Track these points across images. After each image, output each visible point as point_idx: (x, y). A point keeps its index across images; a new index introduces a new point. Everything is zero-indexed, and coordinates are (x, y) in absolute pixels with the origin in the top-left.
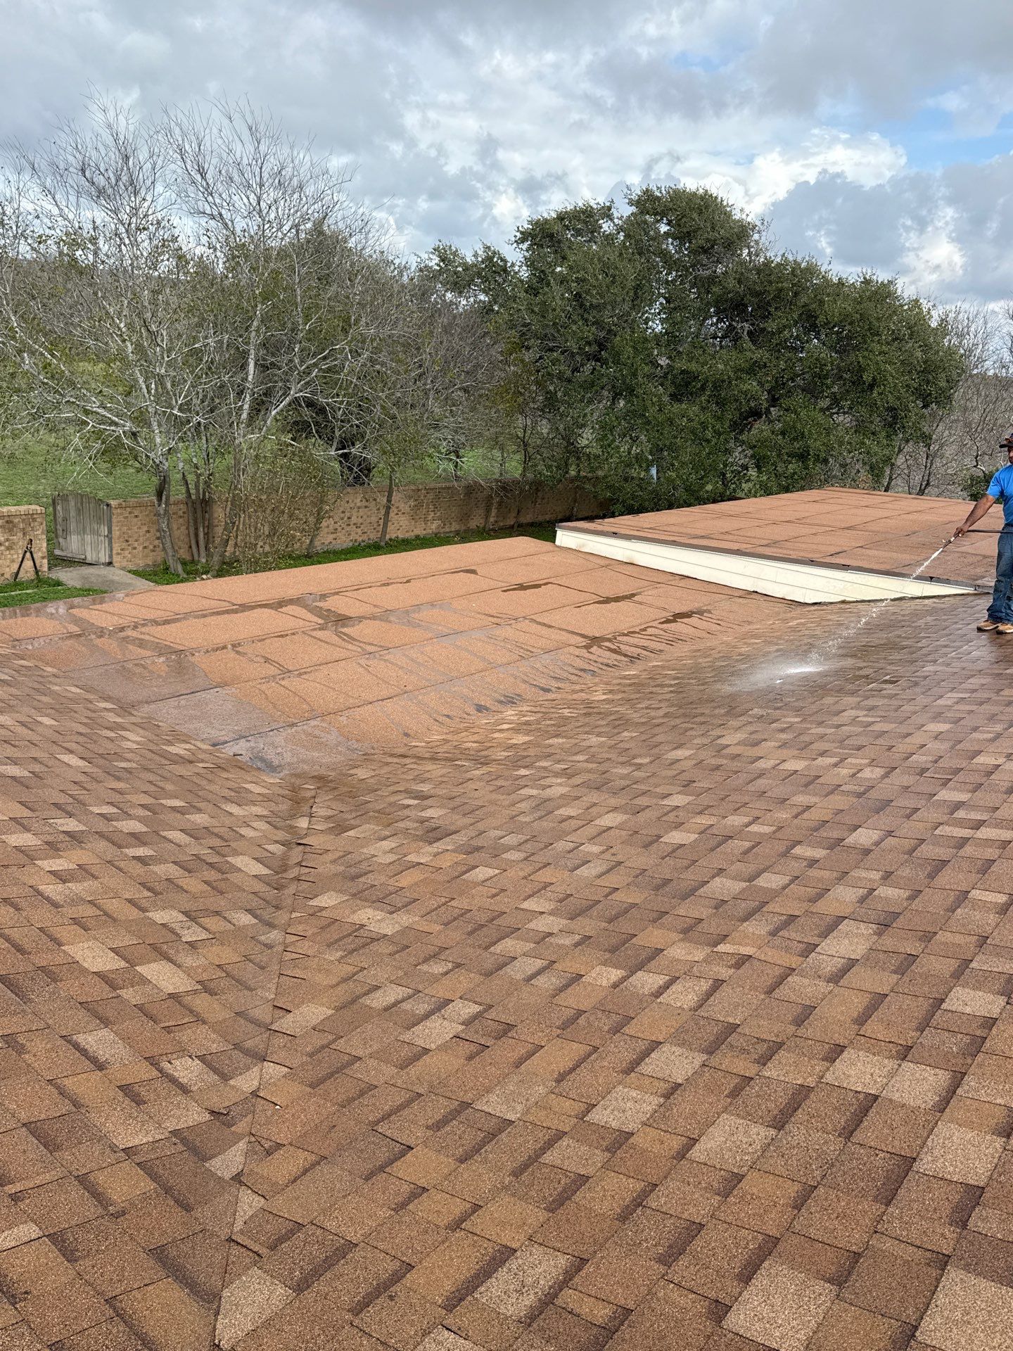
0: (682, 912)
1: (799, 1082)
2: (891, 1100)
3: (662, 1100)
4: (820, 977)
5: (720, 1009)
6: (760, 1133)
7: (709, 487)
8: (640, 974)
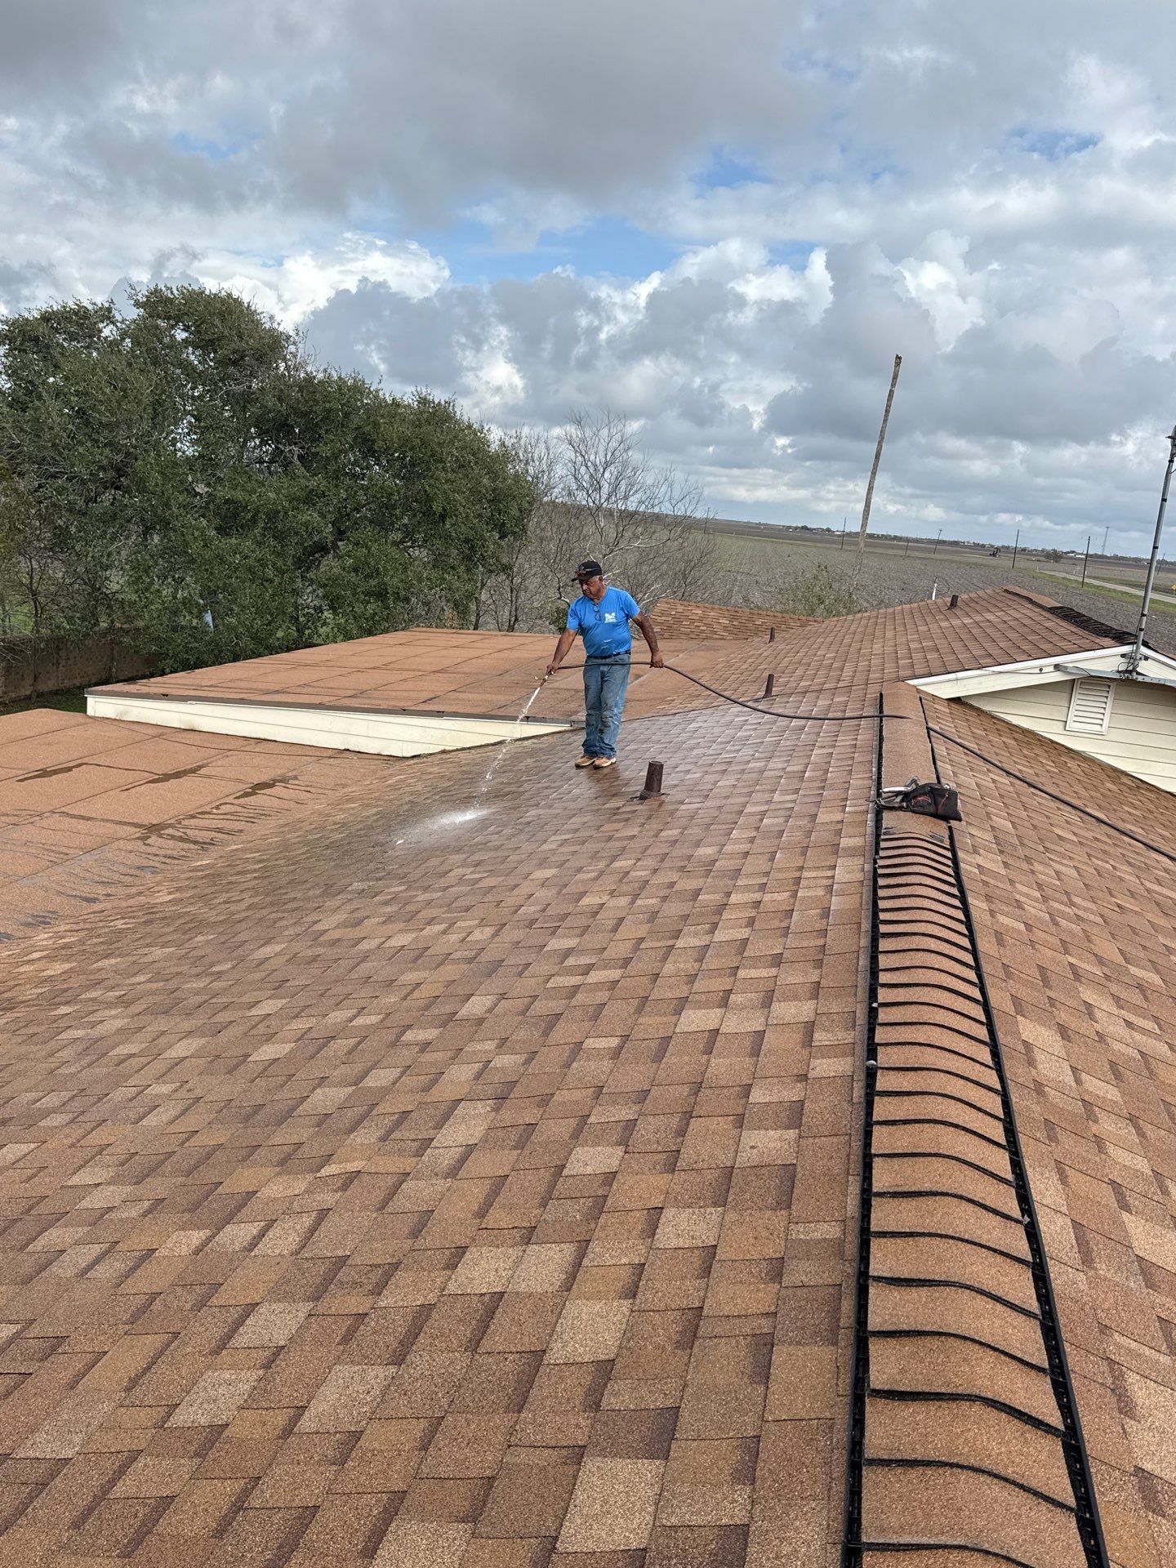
0: (278, 1140)
1: (419, 1303)
2: (517, 1293)
3: (261, 1372)
4: (437, 1175)
5: (325, 1246)
6: (378, 1375)
7: (280, 634)
8: (228, 1228)
